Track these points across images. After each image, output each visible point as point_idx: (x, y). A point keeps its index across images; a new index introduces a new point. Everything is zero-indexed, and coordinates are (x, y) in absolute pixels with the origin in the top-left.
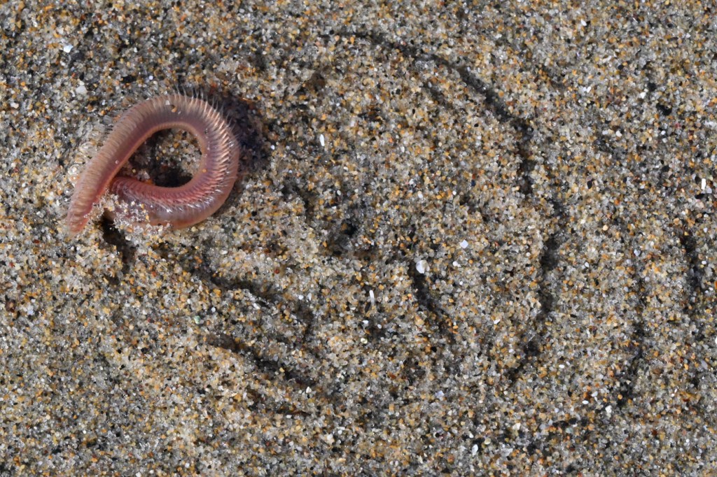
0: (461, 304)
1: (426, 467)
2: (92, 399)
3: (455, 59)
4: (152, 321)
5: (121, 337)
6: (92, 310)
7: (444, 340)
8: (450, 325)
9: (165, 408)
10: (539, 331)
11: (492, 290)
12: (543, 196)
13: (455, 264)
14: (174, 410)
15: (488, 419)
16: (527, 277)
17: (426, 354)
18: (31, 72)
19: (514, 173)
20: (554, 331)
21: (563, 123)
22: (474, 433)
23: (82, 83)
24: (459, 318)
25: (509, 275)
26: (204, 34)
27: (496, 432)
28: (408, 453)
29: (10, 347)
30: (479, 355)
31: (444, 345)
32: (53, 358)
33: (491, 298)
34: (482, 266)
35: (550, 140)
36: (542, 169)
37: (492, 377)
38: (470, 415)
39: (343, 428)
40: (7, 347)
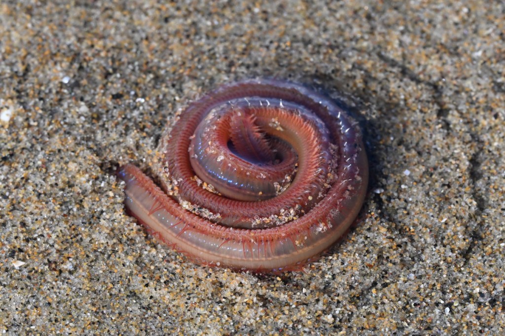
0: (413, 213)
1: (411, 329)
2: (131, 322)
3: (371, 48)
4: (168, 261)
5: (146, 276)
6: (118, 260)
7: (405, 239)
8: (407, 229)
9: (192, 319)
10: (479, 222)
11: (436, 200)
12: (460, 130)
13: (403, 186)
14: (200, 318)
15: (452, 289)
16: (461, 186)
17: (394, 250)
18: (41, 99)
19: (435, 116)
20: (491, 222)
21: (465, 78)
22: (444, 300)
23: (82, 103)
24: (414, 224)
25: (446, 187)
26: (171, 58)
27: (462, 296)
28: (394, 322)
29: (57, 296)
30: (436, 246)
31: (406, 243)
32: (94, 299)
33: (436, 206)
34: (424, 185)
35: (457, 92)
36: (456, 113)
37: (450, 256)
38: (438, 286)
39: (339, 309)
40: (55, 296)
